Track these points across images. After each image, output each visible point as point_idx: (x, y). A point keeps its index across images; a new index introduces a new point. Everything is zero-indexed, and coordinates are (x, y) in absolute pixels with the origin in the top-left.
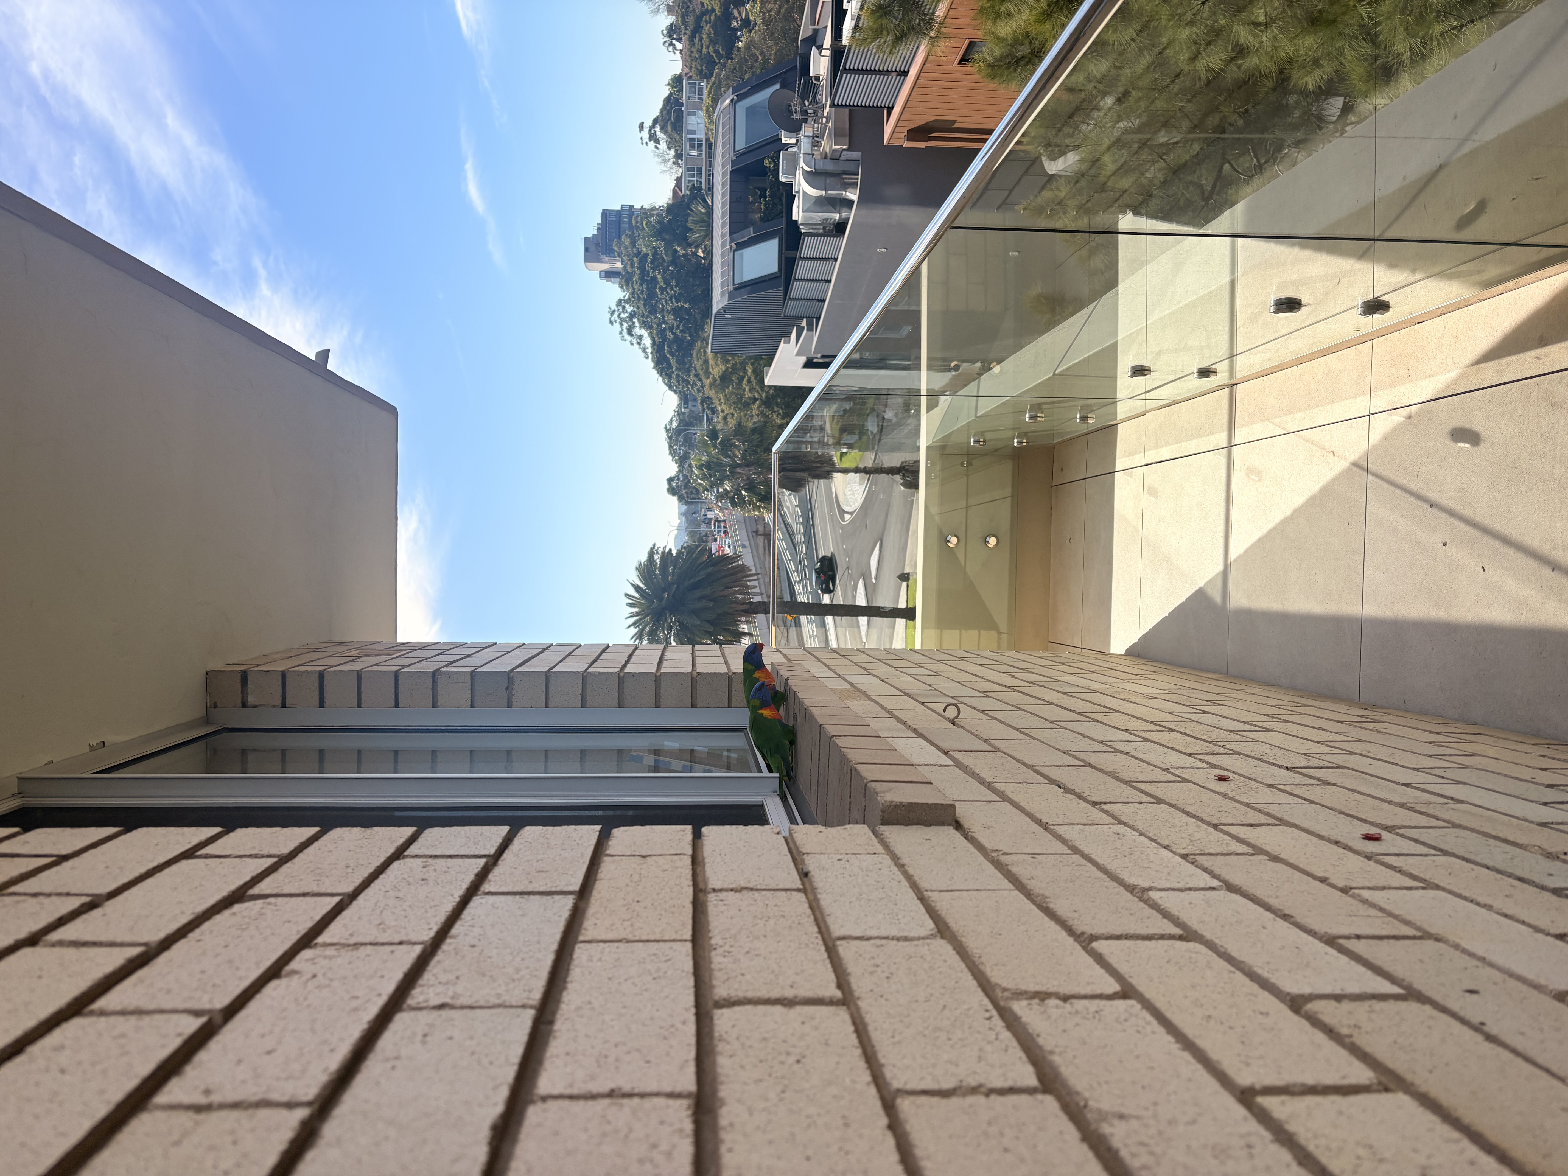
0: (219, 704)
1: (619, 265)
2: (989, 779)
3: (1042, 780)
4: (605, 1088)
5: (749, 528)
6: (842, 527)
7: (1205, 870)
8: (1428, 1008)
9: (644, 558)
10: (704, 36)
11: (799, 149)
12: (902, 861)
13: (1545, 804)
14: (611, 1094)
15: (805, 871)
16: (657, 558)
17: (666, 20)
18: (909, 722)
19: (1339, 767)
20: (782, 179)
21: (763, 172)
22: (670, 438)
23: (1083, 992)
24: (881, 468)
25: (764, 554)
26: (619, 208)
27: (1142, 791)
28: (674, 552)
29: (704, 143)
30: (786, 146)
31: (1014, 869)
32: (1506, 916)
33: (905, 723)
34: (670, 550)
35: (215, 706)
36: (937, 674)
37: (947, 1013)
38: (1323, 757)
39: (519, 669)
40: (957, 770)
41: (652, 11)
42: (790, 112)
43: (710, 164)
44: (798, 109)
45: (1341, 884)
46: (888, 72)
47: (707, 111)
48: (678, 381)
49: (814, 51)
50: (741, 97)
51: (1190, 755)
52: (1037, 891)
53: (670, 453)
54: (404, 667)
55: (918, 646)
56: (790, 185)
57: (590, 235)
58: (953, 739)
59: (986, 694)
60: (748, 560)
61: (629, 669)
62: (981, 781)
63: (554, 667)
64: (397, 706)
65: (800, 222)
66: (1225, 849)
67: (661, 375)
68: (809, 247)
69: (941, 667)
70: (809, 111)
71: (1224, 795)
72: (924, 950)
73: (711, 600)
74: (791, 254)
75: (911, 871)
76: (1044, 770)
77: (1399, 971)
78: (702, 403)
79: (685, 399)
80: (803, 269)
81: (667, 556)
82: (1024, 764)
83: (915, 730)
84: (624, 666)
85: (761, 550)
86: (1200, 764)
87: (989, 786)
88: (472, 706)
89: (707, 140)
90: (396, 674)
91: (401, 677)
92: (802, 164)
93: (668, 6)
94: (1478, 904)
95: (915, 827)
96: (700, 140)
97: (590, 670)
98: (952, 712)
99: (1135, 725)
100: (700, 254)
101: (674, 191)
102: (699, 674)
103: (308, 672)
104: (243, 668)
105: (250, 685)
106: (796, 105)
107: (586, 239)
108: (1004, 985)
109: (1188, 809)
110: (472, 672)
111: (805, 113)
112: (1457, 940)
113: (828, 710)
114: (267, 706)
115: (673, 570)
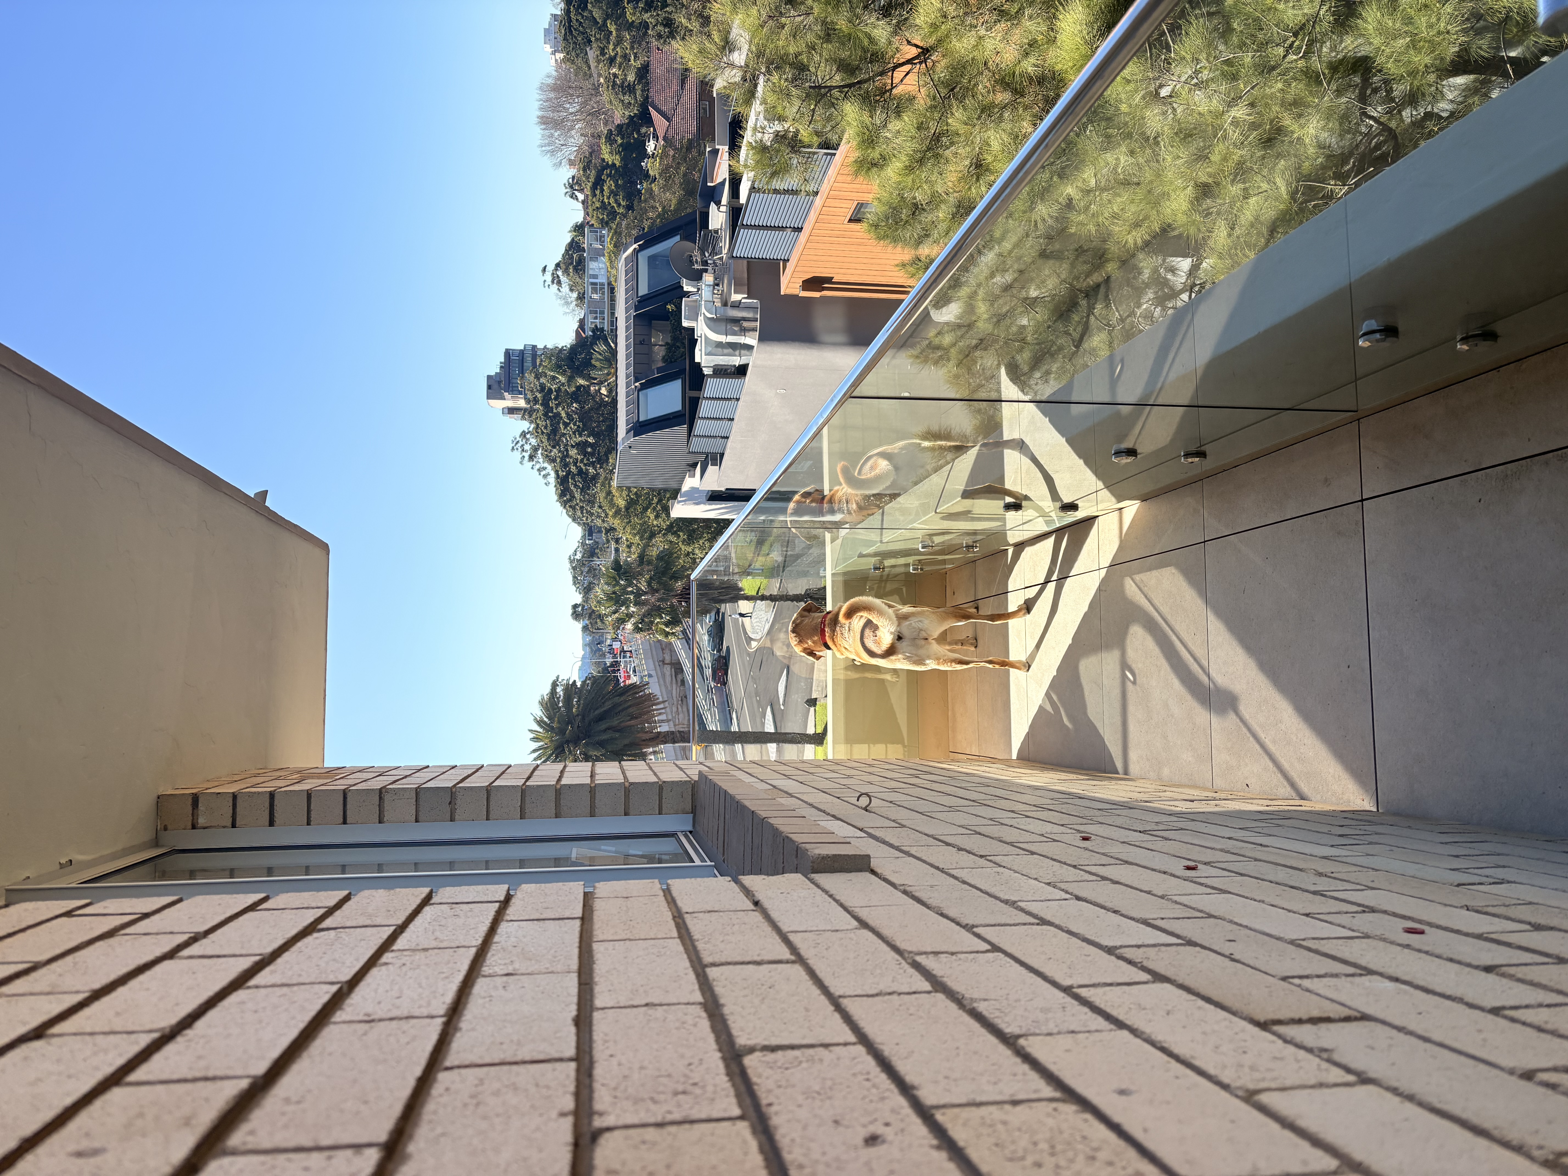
0: (169, 827)
1: (522, 403)
2: (896, 844)
3: (940, 843)
4: (643, 1002)
5: (655, 656)
6: (749, 654)
7: (1063, 890)
8: (1198, 949)
9: (547, 690)
10: (605, 188)
11: (701, 296)
12: (831, 893)
13: (1332, 846)
14: (647, 1005)
15: (756, 900)
16: (559, 690)
17: (568, 173)
18: (828, 811)
19: (1182, 829)
20: (685, 323)
21: (665, 316)
22: (574, 568)
23: (965, 950)
24: (787, 596)
25: (671, 683)
26: (522, 348)
27: (1020, 848)
28: (579, 684)
29: (606, 287)
30: (687, 294)
31: (917, 894)
32: (1273, 906)
33: (824, 812)
34: (575, 681)
35: (166, 829)
36: (849, 777)
37: (870, 962)
38: (1170, 824)
39: (460, 785)
40: (870, 840)
41: (554, 164)
42: (691, 261)
43: (613, 307)
44: (699, 260)
45: (1160, 894)
46: (782, 228)
47: (610, 256)
48: (582, 513)
49: (713, 206)
50: (642, 248)
51: (1062, 825)
52: (934, 905)
53: (575, 584)
54: (351, 786)
55: (830, 757)
56: (692, 330)
57: (493, 374)
58: (867, 820)
59: (894, 790)
60: (654, 689)
61: (564, 781)
62: (891, 846)
63: (494, 782)
64: (345, 822)
65: (703, 365)
66: (1080, 879)
67: (565, 507)
68: (712, 387)
69: (853, 772)
70: (709, 262)
71: (1086, 849)
72: (852, 935)
73: (618, 731)
74: (694, 394)
75: (838, 898)
76: (941, 838)
77: (1184, 933)
78: (606, 534)
79: (590, 531)
80: (705, 408)
81: (570, 688)
82: (926, 834)
83: (833, 816)
84: (559, 780)
85: (668, 679)
86: (1070, 831)
87: (897, 848)
88: (417, 821)
89: (609, 284)
90: (345, 793)
91: (349, 795)
92: (703, 310)
93: (570, 160)
94: (1255, 900)
95: (838, 874)
96: (602, 284)
97: (528, 784)
98: (864, 801)
99: (1021, 807)
100: (604, 391)
101: (577, 332)
102: (631, 784)
103: (259, 793)
104: (194, 791)
105: (201, 807)
106: (697, 256)
107: (489, 377)
108: (910, 949)
109: (1055, 857)
110: (416, 789)
111: (705, 263)
112: (1231, 918)
113: (758, 802)
114: (218, 827)
115: (578, 701)
